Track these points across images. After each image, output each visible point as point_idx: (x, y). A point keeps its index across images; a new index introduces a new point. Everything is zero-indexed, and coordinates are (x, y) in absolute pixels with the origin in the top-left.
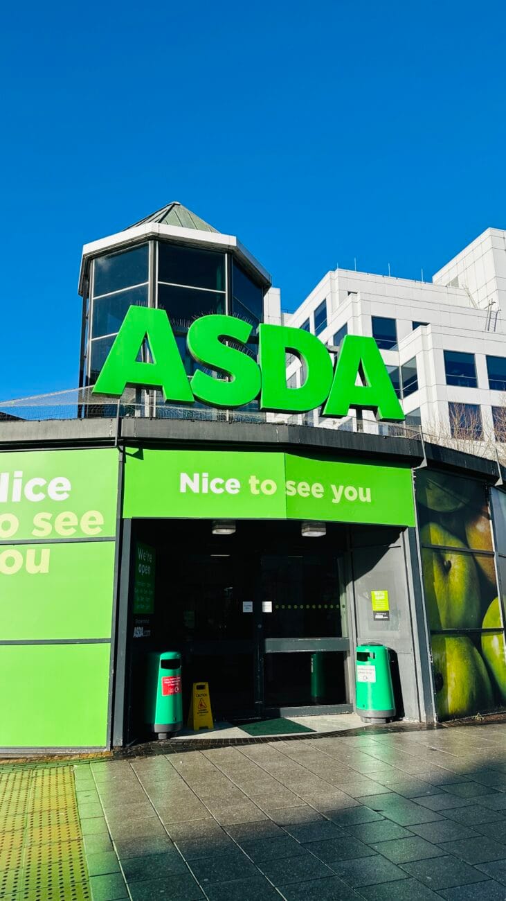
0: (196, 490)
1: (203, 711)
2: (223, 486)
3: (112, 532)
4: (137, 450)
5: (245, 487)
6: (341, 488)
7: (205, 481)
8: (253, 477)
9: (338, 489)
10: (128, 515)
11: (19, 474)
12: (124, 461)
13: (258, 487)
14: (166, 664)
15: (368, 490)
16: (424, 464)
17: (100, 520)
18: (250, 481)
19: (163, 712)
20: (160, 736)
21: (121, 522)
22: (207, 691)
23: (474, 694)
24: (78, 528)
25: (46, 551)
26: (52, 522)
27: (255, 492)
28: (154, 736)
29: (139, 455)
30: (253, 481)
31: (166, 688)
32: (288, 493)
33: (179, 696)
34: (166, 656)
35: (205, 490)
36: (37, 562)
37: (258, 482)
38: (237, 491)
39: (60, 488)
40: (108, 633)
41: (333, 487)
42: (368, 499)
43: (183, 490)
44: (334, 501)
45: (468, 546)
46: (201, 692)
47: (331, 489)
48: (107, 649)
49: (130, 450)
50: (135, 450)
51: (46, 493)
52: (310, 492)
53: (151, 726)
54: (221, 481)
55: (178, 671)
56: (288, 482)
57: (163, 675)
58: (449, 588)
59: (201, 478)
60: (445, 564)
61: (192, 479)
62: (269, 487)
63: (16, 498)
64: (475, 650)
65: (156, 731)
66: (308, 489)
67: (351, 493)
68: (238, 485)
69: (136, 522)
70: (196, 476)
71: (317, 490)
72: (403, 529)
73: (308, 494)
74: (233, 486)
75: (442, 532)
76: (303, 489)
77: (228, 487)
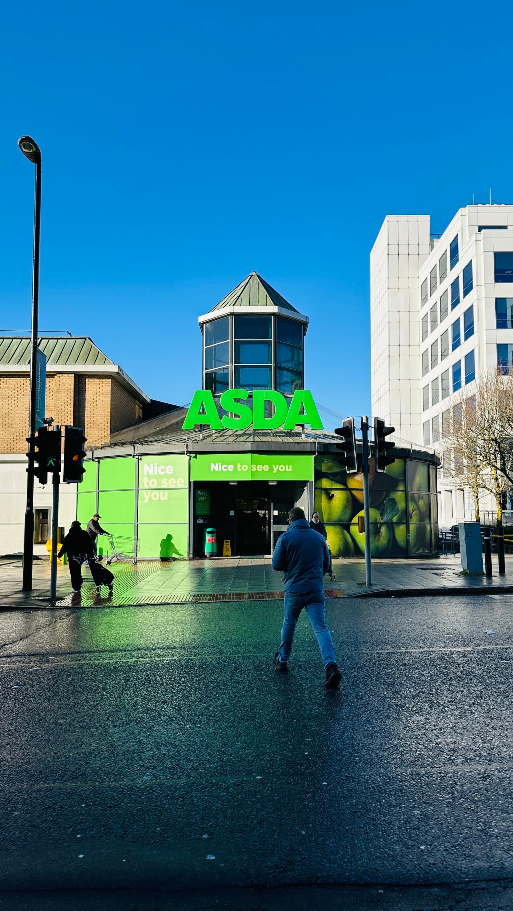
0: (216, 469)
1: (227, 550)
2: (227, 468)
3: (187, 486)
4: (195, 455)
5: (236, 467)
6: (277, 466)
7: (220, 466)
8: (239, 464)
9: (276, 467)
10: (192, 480)
11: (156, 464)
12: (190, 459)
13: (241, 468)
14: (209, 532)
15: (291, 467)
16: (317, 454)
17: (183, 482)
18: (237, 466)
19: (208, 548)
20: (207, 556)
21: (190, 482)
22: (229, 543)
23: (342, 549)
24: (176, 484)
25: (166, 492)
26: (168, 482)
27: (239, 470)
28: (205, 556)
29: (195, 457)
30: (239, 466)
31: (209, 541)
32: (253, 470)
33: (215, 544)
34: (208, 530)
35: (220, 470)
36: (164, 496)
37: (240, 466)
38: (232, 470)
39: (169, 470)
40: (187, 521)
41: (274, 466)
42: (290, 470)
43: (212, 470)
44: (273, 472)
45: (347, 487)
46: (227, 543)
47: (272, 467)
48: (187, 526)
49: (192, 455)
50: (194, 455)
51: (165, 471)
52: (263, 469)
53: (204, 553)
54: (226, 466)
55: (214, 535)
56: (253, 465)
57: (208, 537)
58: (331, 505)
59: (218, 465)
60: (330, 495)
61: (215, 465)
62: (245, 468)
63: (156, 473)
64: (345, 532)
65: (206, 554)
66: (262, 467)
67: (282, 468)
68: (233, 467)
69: (195, 482)
70: (217, 464)
71: (266, 468)
72: (308, 482)
73: (261, 470)
74: (231, 468)
75: (330, 481)
76: (259, 468)
77: (229, 468)
